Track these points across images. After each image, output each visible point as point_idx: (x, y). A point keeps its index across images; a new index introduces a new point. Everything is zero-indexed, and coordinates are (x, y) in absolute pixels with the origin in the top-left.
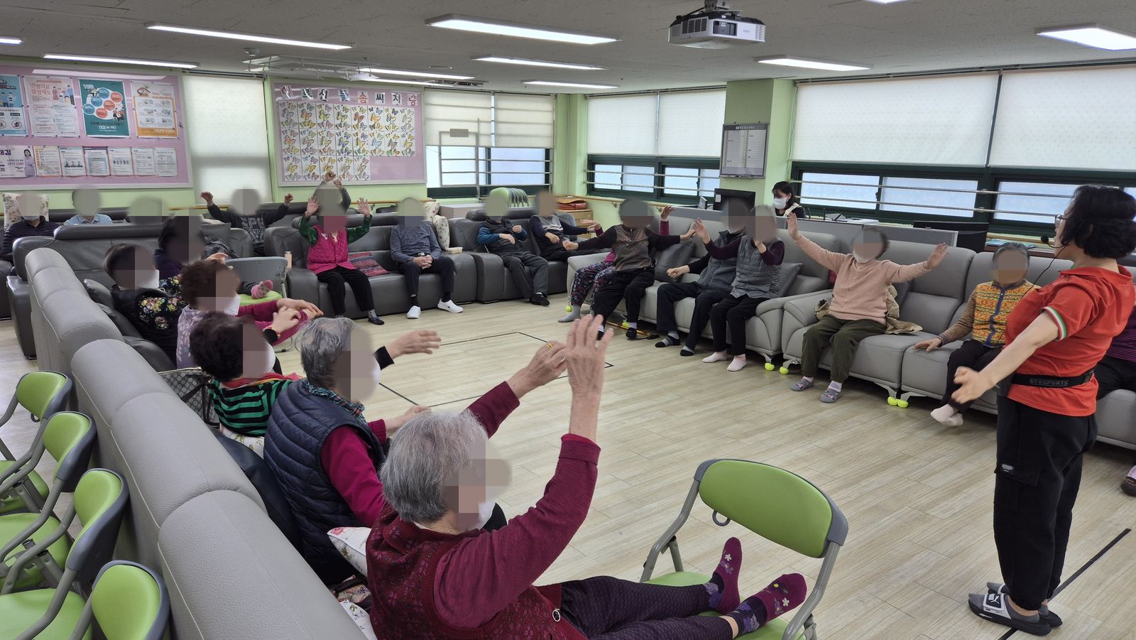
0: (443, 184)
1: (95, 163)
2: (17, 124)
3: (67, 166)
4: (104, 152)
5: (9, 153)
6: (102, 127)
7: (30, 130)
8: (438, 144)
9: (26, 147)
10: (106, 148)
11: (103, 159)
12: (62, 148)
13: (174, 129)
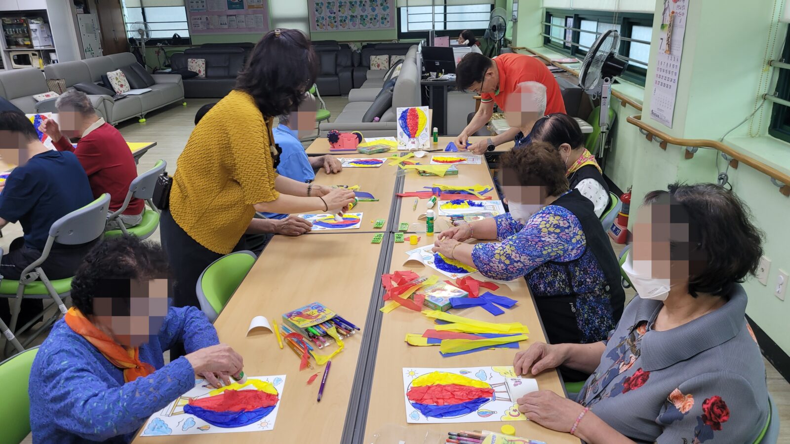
0: (409, 30)
1: (231, 22)
2: (203, 6)
3: (221, 24)
4: (235, 17)
5: (201, 19)
6: (234, 6)
7: (207, 8)
8: (406, 5)
9: (206, 16)
10: (235, 15)
11: (234, 21)
12: (219, 16)
13: (262, 5)
